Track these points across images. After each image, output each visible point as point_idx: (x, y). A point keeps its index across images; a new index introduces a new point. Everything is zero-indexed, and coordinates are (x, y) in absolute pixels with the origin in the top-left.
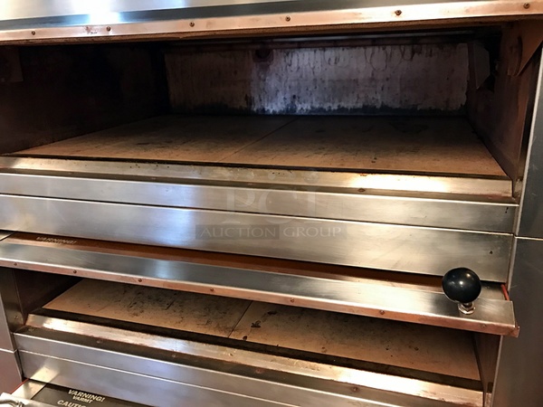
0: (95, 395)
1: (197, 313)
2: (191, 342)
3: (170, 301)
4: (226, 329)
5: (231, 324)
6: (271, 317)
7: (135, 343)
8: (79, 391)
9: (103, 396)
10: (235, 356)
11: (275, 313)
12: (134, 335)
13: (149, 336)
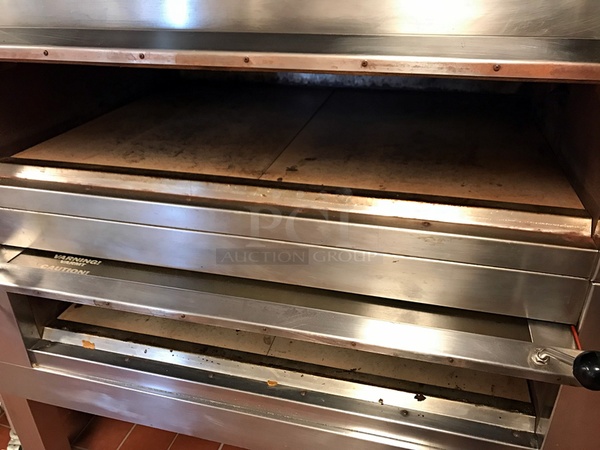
0: (89, 258)
1: (215, 159)
2: (211, 184)
3: (178, 149)
4: (253, 172)
5: (261, 168)
6: (309, 162)
7: (137, 189)
8: (67, 255)
9: (98, 259)
10: (268, 196)
11: (314, 159)
12: (135, 180)
13: (154, 179)
